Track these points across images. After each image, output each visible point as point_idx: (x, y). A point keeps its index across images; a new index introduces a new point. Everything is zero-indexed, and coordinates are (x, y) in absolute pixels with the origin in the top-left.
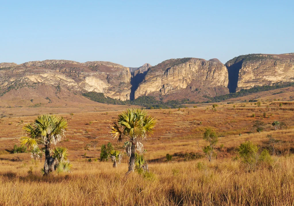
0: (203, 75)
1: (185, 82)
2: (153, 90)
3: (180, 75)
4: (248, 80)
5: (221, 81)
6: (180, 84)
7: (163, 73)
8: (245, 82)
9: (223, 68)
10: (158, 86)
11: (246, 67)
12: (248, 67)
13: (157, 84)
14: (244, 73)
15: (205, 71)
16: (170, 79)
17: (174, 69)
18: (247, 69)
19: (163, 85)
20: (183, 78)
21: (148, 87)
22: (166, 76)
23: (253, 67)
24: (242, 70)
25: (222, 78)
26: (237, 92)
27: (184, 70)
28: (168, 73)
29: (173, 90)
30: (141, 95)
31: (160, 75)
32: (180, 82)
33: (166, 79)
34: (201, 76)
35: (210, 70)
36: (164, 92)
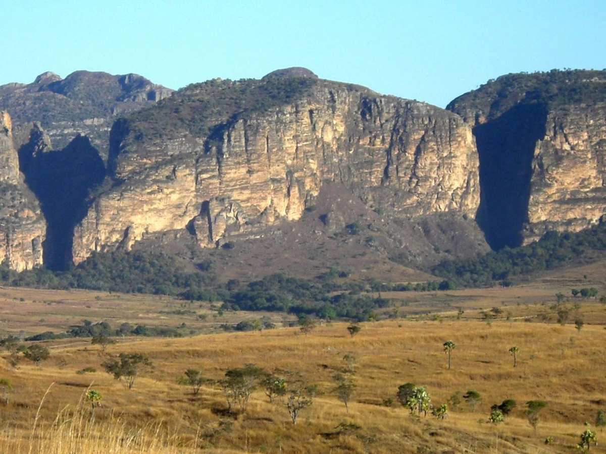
0: (371, 163)
1: (295, 191)
2: (158, 224)
3: (277, 161)
4: (573, 193)
5: (450, 193)
6: (275, 200)
7: (200, 149)
8: (562, 202)
9: (460, 130)
10: (178, 206)
11: (566, 131)
12: (576, 135)
13: (175, 197)
14: (559, 157)
15: (378, 142)
16: (232, 175)
17: (252, 132)
18: (570, 139)
19: (201, 201)
20: (290, 173)
21: (133, 213)
22: (215, 160)
23: (592, 131)
24: (546, 145)
25: (454, 177)
26: (526, 242)
27: (289, 135)
28: (225, 150)
29: (250, 228)
30: (103, 247)
31: (189, 155)
32: (275, 190)
33: (216, 173)
34: (360, 166)
35: (401, 139)
36: (210, 237)
